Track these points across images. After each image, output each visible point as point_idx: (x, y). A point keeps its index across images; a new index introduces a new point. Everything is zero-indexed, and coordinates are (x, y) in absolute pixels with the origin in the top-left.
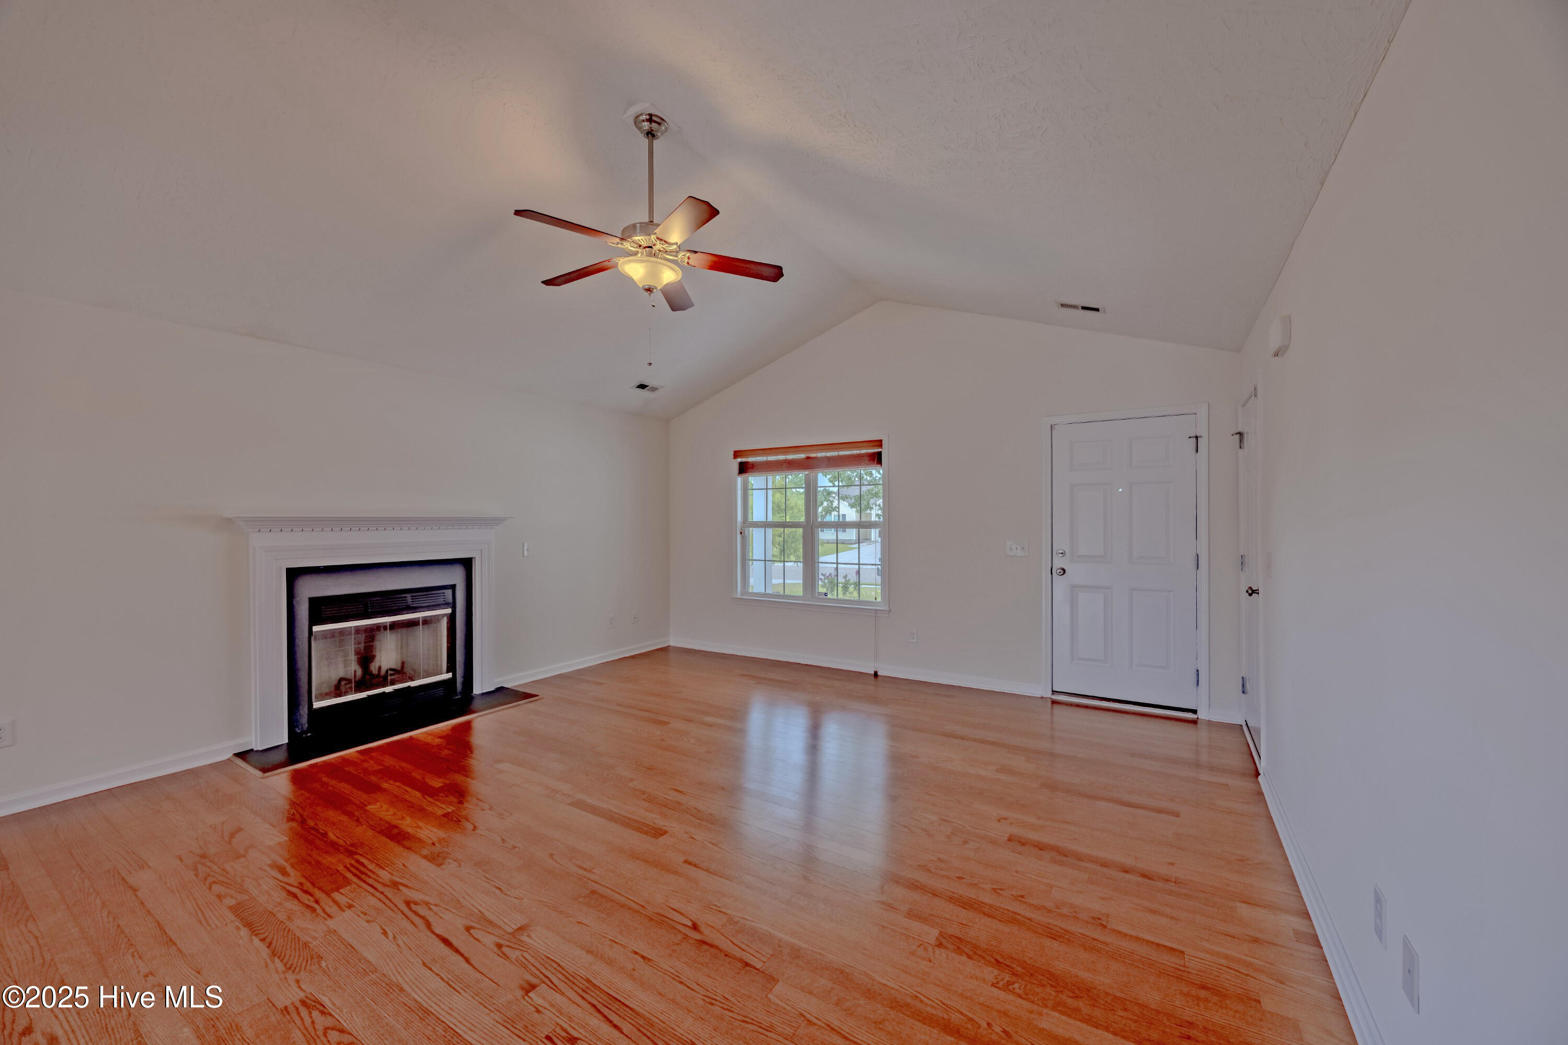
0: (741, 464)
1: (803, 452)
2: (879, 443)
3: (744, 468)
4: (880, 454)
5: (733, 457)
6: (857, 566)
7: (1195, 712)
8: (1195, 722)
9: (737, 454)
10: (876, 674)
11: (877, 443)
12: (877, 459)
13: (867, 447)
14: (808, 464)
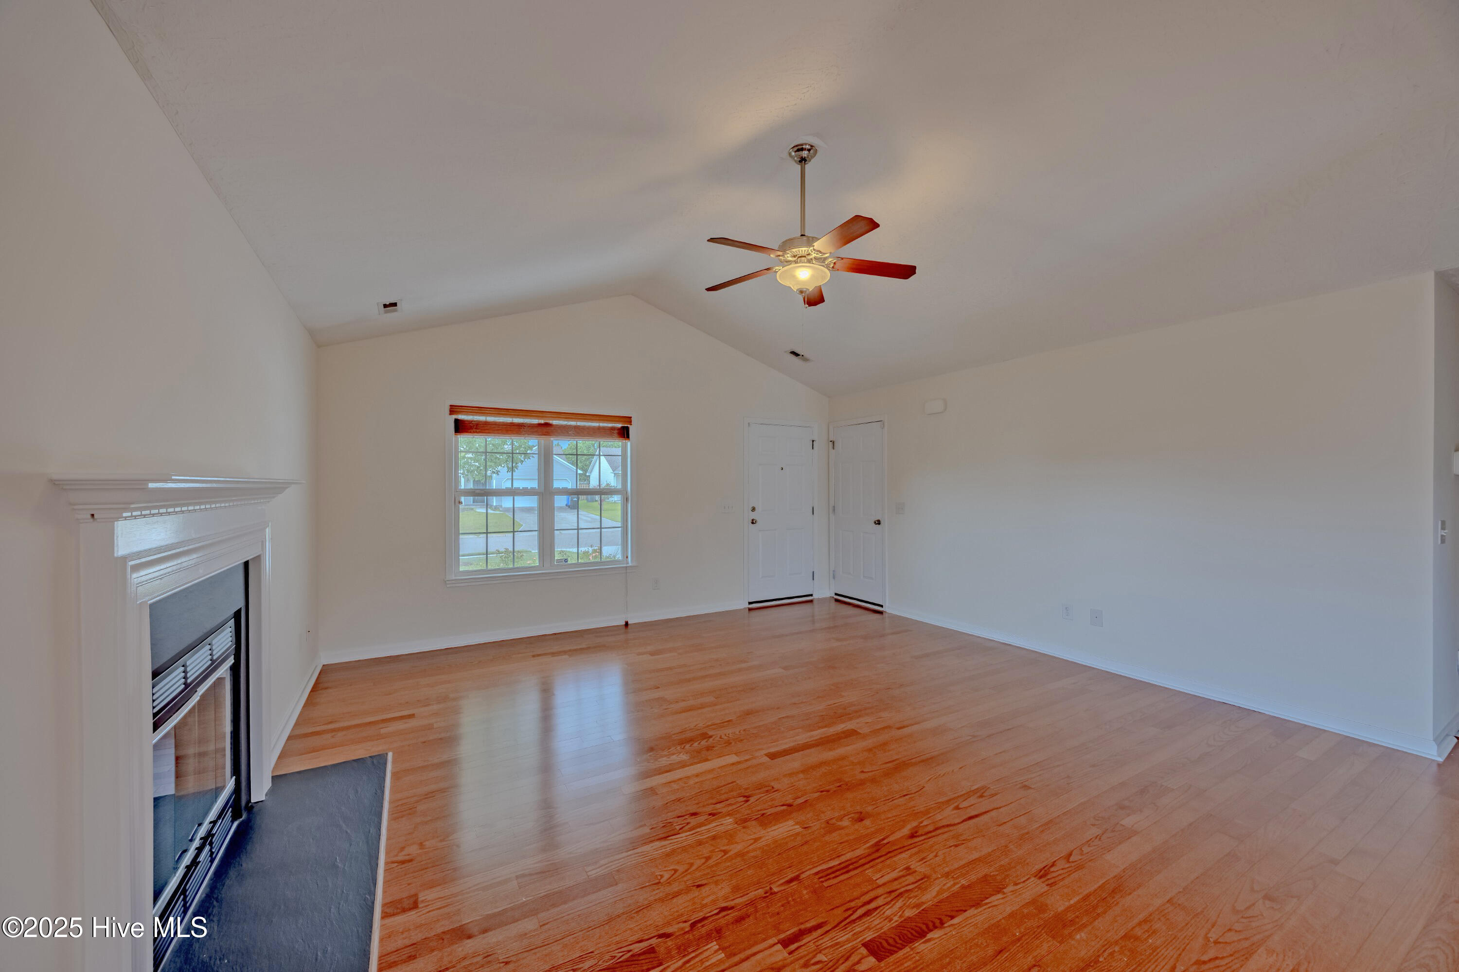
0: (457, 421)
1: (542, 417)
2: (629, 420)
3: (460, 427)
4: (627, 429)
5: (448, 412)
6: (599, 530)
7: (811, 595)
8: (811, 601)
9: (453, 410)
10: (627, 624)
11: (628, 420)
12: (624, 433)
13: (618, 422)
14: (545, 429)
